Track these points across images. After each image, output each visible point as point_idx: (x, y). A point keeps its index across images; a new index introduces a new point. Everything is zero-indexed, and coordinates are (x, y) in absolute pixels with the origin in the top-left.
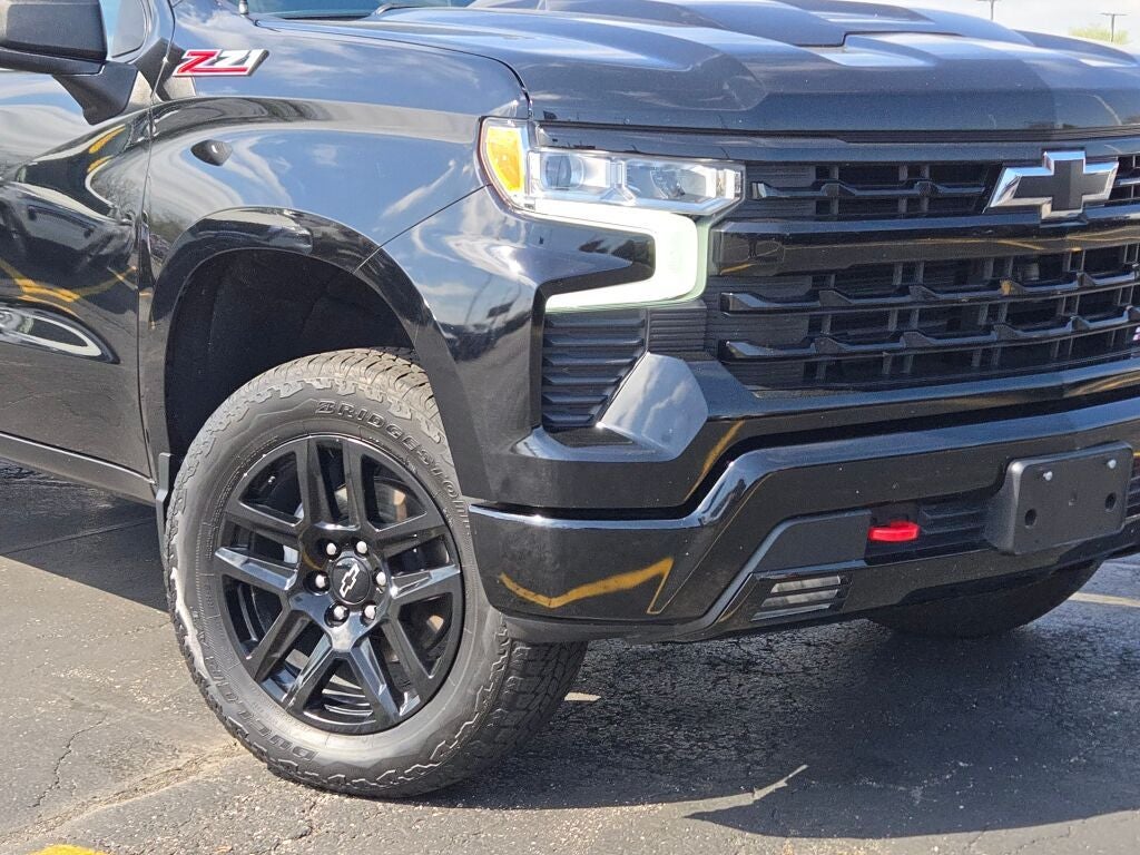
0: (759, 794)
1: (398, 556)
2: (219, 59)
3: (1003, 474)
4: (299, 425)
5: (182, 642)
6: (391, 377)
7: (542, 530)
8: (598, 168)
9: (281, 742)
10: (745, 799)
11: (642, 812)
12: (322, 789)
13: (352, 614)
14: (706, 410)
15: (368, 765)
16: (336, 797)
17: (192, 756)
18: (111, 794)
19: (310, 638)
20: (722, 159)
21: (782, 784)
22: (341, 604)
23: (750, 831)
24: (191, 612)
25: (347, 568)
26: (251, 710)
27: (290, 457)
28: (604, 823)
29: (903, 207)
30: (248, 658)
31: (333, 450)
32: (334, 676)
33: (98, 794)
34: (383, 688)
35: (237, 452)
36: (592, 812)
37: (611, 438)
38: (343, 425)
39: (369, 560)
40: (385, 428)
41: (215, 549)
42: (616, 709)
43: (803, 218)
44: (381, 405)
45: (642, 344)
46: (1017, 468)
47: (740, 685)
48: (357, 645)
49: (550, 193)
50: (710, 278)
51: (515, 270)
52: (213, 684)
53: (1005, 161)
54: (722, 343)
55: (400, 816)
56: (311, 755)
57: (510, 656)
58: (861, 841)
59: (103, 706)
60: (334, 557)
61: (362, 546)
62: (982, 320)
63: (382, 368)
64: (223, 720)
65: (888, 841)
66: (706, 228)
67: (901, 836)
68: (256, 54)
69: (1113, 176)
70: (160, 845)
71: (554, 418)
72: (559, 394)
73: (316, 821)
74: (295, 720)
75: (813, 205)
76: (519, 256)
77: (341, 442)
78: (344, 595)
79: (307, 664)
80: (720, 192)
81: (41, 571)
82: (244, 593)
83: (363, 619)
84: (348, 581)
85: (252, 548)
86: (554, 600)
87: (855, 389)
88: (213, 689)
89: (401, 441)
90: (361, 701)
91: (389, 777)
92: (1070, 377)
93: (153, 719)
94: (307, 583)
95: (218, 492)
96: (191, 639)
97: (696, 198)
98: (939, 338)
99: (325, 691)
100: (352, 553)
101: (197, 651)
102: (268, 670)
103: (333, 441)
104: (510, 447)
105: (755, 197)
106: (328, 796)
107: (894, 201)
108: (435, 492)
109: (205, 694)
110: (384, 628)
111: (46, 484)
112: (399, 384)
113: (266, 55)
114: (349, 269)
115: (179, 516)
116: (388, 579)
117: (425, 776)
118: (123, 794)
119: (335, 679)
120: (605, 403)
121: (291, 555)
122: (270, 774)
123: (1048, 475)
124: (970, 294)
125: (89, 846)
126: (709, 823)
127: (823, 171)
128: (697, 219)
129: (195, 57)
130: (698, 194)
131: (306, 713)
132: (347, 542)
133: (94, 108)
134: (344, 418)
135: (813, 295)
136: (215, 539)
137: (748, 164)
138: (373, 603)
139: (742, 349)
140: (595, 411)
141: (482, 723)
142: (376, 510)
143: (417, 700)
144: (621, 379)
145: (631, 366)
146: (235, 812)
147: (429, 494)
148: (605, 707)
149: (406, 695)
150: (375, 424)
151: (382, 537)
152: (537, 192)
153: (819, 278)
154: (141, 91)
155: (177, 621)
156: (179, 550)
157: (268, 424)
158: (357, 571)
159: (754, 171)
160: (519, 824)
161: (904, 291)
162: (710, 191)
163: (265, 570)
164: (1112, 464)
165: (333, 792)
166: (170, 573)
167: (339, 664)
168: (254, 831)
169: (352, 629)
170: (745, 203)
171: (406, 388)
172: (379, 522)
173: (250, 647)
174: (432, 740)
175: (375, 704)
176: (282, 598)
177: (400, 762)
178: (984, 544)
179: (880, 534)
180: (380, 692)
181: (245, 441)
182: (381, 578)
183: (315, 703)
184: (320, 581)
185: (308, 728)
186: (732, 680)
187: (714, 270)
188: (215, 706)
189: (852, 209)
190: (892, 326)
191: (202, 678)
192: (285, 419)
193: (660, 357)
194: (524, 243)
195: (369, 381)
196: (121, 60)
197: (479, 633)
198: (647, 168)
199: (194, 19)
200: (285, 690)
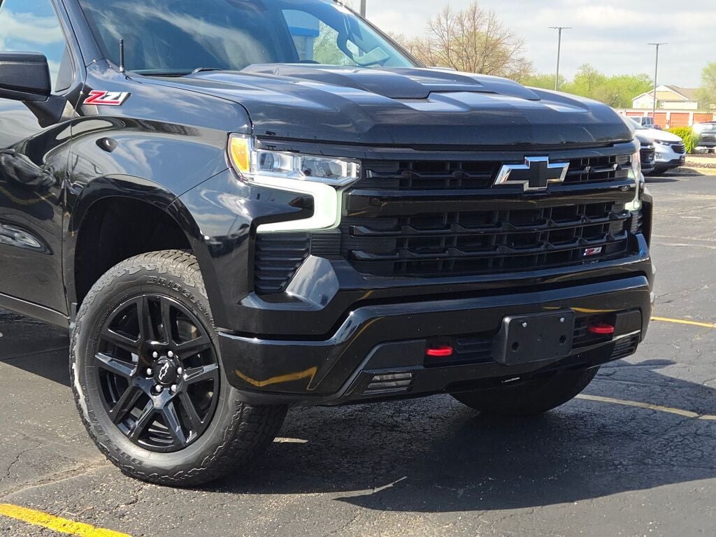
0: (376, 490)
1: (188, 358)
2: (106, 96)
3: (501, 323)
4: (137, 289)
5: (77, 402)
6: (185, 265)
7: (256, 345)
8: (288, 161)
9: (126, 456)
10: (368, 492)
11: (311, 497)
12: (147, 481)
13: (165, 389)
14: (338, 285)
15: (169, 468)
16: (154, 485)
17: (83, 464)
18: (36, 481)
19: (143, 401)
20: (349, 157)
21: (391, 485)
22: (160, 384)
23: (366, 507)
24: (82, 386)
25: (163, 365)
26: (112, 439)
27: (133, 306)
28: (290, 501)
29: (448, 184)
30: (111, 411)
31: (157, 303)
32: (155, 422)
33: (29, 481)
34: (178, 428)
35: (107, 302)
36: (286, 496)
37: (295, 299)
38: (160, 289)
39: (174, 361)
40: (181, 291)
41: (96, 353)
42: (314, 447)
43: (393, 189)
44: (180, 279)
45: (307, 251)
46: (507, 320)
47: (386, 437)
48: (167, 404)
49: (261, 172)
50: (343, 218)
51: (245, 212)
52: (92, 424)
53: (503, 161)
54: (350, 251)
55: (185, 495)
56: (141, 463)
57: (242, 412)
58: (422, 513)
59: (40, 439)
60: (157, 359)
61: (170, 353)
62: (493, 243)
63: (181, 260)
64: (97, 444)
65: (436, 513)
66: (340, 193)
67: (445, 511)
68: (124, 95)
69: (565, 170)
70: (56, 505)
71: (262, 288)
72: (265, 275)
73: (140, 496)
74: (133, 445)
75: (398, 182)
76: (247, 205)
77: (160, 298)
78: (161, 379)
79: (141, 415)
80: (349, 174)
81: (20, 370)
82: (110, 378)
83: (171, 392)
84: (163, 372)
85: (115, 354)
86: (261, 383)
87: (420, 277)
88: (92, 428)
89: (190, 298)
90: (169, 435)
91: (180, 475)
92: (540, 274)
93: (65, 445)
94: (142, 373)
95: (97, 323)
96: (82, 401)
97: (337, 177)
98: (467, 252)
99: (150, 430)
100: (166, 357)
101: (84, 407)
102: (121, 417)
103: (155, 298)
104: (237, 302)
105: (368, 177)
106: (149, 485)
107: (443, 180)
108: (206, 325)
109: (88, 430)
110: (180, 396)
111: (32, 323)
112: (189, 269)
113: (129, 95)
114: (163, 209)
115: (77, 335)
116: (183, 370)
117: (198, 475)
118: (42, 481)
119: (155, 423)
120: (289, 280)
121: (135, 358)
122: (121, 474)
123: (525, 324)
124: (485, 229)
125: (19, 505)
126: (346, 503)
127: (404, 164)
128: (337, 188)
129: (94, 95)
130: (339, 174)
131: (140, 441)
132: (163, 351)
133: (43, 119)
134: (161, 285)
135: (398, 228)
136: (95, 348)
137: (362, 160)
138: (175, 384)
139: (361, 254)
140: (283, 284)
141: (227, 447)
142: (178, 334)
143: (195, 435)
144: (296, 268)
145: (302, 262)
146: (99, 491)
147: (203, 326)
148: (309, 446)
149: (191, 432)
150: (176, 289)
151: (179, 349)
152: (256, 172)
153: (402, 220)
154: (69, 111)
155: (75, 391)
156: (77, 354)
157: (122, 289)
158: (168, 366)
159: (365, 164)
160: (246, 501)
161: (448, 227)
162: (344, 173)
163: (120, 365)
164: (562, 320)
165: (152, 483)
166: (72, 365)
167: (157, 415)
168: (106, 500)
169: (164, 397)
170: (361, 180)
171: (193, 271)
172: (179, 341)
173: (112, 406)
174: (202, 455)
175: (175, 437)
176: (129, 379)
177: (186, 467)
178: (491, 359)
179: (431, 352)
180: (177, 430)
181: (111, 297)
182: (180, 370)
183: (144, 436)
184: (149, 371)
185: (141, 449)
186: (382, 434)
187: (346, 214)
188: (92, 437)
189: (419, 184)
190: (443, 245)
191: (87, 422)
192: (131, 286)
193: (317, 258)
194: (250, 198)
195: (175, 266)
196: (58, 94)
197: (227, 400)
198: (314, 161)
199: (98, 72)
200: (129, 429)
